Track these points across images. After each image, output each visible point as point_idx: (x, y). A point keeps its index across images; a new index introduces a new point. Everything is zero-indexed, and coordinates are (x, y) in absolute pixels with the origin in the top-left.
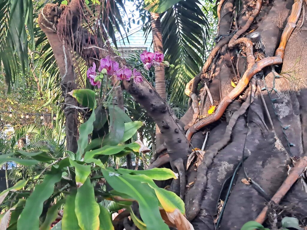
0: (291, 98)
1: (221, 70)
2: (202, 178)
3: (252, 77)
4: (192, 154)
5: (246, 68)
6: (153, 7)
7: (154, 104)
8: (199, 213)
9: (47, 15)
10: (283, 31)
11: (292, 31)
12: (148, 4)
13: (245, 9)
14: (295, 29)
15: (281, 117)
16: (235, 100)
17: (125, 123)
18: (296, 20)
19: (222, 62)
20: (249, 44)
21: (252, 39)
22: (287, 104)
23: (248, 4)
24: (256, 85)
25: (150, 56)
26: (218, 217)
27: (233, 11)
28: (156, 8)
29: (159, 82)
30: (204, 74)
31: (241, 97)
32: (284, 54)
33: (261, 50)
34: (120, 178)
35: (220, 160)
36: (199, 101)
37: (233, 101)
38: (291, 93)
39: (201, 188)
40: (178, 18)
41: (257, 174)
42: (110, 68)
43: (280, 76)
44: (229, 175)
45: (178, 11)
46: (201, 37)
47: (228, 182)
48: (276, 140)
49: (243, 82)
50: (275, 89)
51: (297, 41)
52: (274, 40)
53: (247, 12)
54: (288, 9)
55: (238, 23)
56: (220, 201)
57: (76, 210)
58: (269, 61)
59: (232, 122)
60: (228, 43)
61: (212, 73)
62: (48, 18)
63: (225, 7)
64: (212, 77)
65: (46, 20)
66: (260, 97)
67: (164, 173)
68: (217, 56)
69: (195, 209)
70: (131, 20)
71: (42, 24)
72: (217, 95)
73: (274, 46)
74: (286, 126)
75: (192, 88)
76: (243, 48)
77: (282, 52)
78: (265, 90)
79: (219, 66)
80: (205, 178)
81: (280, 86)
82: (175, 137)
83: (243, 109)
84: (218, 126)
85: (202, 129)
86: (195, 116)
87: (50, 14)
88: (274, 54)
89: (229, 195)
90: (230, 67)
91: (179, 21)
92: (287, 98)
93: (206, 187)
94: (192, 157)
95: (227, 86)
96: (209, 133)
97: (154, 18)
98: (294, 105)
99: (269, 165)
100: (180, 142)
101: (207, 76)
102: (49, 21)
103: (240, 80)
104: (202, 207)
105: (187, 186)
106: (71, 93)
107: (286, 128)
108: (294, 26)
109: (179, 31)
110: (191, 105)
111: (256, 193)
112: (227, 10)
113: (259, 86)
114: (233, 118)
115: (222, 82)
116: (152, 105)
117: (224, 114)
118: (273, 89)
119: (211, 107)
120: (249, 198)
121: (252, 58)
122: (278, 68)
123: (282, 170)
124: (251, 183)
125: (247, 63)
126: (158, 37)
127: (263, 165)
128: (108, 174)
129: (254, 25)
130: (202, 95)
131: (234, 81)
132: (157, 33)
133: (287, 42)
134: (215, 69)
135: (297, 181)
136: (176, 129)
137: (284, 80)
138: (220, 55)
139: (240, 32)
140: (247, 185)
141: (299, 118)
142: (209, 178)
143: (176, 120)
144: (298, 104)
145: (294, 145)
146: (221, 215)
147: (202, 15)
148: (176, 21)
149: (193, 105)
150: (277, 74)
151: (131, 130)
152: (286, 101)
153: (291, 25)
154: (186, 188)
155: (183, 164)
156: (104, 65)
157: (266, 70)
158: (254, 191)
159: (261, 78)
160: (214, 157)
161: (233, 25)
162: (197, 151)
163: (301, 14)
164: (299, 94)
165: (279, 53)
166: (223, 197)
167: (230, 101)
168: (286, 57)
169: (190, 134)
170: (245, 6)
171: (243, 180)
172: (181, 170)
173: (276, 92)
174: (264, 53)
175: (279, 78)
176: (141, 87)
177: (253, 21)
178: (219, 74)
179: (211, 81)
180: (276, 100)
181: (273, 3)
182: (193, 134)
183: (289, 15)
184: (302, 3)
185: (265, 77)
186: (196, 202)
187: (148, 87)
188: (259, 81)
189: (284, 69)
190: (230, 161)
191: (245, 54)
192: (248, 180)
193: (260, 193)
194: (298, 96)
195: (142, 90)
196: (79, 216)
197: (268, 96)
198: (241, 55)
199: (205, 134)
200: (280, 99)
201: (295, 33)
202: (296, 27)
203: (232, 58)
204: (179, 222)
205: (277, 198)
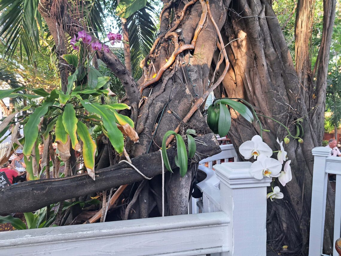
0: (198, 69)
1: (160, 52)
2: (145, 111)
3: (177, 56)
4: (142, 99)
5: (174, 50)
6: (121, 14)
7: (118, 68)
8: (144, 129)
9: (43, 4)
10: (195, 30)
11: (200, 30)
12: (119, 12)
13: (176, 17)
14: (202, 29)
15: (192, 80)
16: (167, 69)
17: (98, 78)
18: (203, 24)
19: (162, 48)
20: (176, 36)
21: (177, 33)
22: (196, 72)
23: (178, 14)
24: (179, 61)
25: (113, 36)
26: (155, 132)
27: (169, 18)
28: (123, 15)
29: (127, 63)
30: (151, 55)
31: (170, 67)
32: (196, 43)
33: (182, 40)
34: (92, 105)
35: (156, 101)
36: (148, 71)
37: (166, 70)
38: (198, 66)
39: (145, 116)
40: (139, 26)
41: (176, 107)
42: (85, 38)
43: (193, 56)
44: (161, 109)
45: (139, 21)
46: (152, 39)
47: (161, 113)
48: (186, 89)
49: (171, 59)
50: (189, 63)
51: (203, 36)
52: (190, 35)
53: (177, 19)
54: (199, 17)
55: (171, 25)
56: (156, 124)
57: (63, 122)
58: (186, 47)
59: (165, 82)
60: (164, 36)
61: (155, 54)
62: (44, 6)
63: (164, 15)
64: (156, 57)
65: (43, 7)
66: (181, 68)
67: (123, 106)
68: (158, 44)
69: (141, 127)
70: (112, 26)
71: (40, 10)
72: (158, 68)
73: (191, 39)
74: (194, 85)
75: (144, 63)
76: (172, 39)
77: (195, 42)
78: (184, 64)
79: (159, 50)
80: (148, 110)
81: (193, 62)
82: (132, 89)
83: (171, 74)
84: (158, 85)
85: (149, 86)
86: (146, 80)
87: (45, 3)
88: (190, 43)
89: (161, 120)
90: (166, 51)
91: (139, 27)
92: (196, 69)
93: (148, 116)
94: (142, 101)
95: (164, 62)
96: (153, 89)
97: (123, 22)
98: (199, 73)
99: (182, 103)
100: (135, 92)
101: (152, 56)
102: (45, 8)
103: (170, 58)
104: (145, 126)
105: (139, 117)
106: (62, 56)
107: (194, 86)
108: (202, 27)
109: (139, 34)
110: (143, 73)
111: (175, 118)
112: (165, 17)
113: (180, 62)
114: (166, 79)
115: (161, 59)
116: (117, 69)
117: (161, 78)
118: (188, 64)
119: (154, 74)
120: (171, 121)
121: (177, 45)
122: (192, 51)
123: (188, 105)
124: (172, 112)
125: (175, 48)
126: (126, 35)
127: (179, 103)
128: (84, 103)
129: (179, 26)
130: (150, 68)
131: (167, 59)
132: (125, 32)
133: (198, 36)
134: (157, 52)
135: (196, 111)
136: (132, 84)
137: (194, 59)
138: (160, 44)
139: (172, 29)
140: (170, 114)
141: (202, 81)
142: (150, 111)
143: (132, 79)
144: (202, 72)
145: (198, 95)
146: (156, 131)
147: (153, 25)
148: (138, 27)
149: (145, 73)
150: (191, 55)
151: (102, 82)
152: (196, 71)
153: (200, 26)
154: (138, 118)
155: (136, 105)
156: (81, 36)
157: (185, 52)
158: (174, 117)
159: (182, 57)
160: (153, 100)
161: (168, 27)
162: (144, 98)
163: (206, 20)
164: (203, 67)
165: (193, 43)
166: (157, 122)
167: (165, 70)
168: (197, 45)
169: (141, 89)
170: (176, 15)
171: (168, 111)
172: (135, 108)
173: (190, 65)
174: (184, 42)
175: (192, 57)
176: (110, 57)
177: (180, 24)
178: (160, 55)
179: (155, 59)
180: (190, 70)
181: (191, 13)
182: (143, 89)
183: (199, 20)
184: (207, 13)
185: (184, 56)
186: (142, 123)
187: (114, 57)
188: (181, 58)
189: (195, 52)
190: (162, 102)
191: (174, 42)
192: (170, 111)
193: (177, 118)
194: (202, 68)
195: (110, 59)
196: (65, 126)
197: (186, 67)
198: (171, 43)
199: (151, 89)
200: (192, 69)
201: (202, 32)
202: (203, 28)
203: (167, 46)
204: (129, 131)
205: (185, 120)
